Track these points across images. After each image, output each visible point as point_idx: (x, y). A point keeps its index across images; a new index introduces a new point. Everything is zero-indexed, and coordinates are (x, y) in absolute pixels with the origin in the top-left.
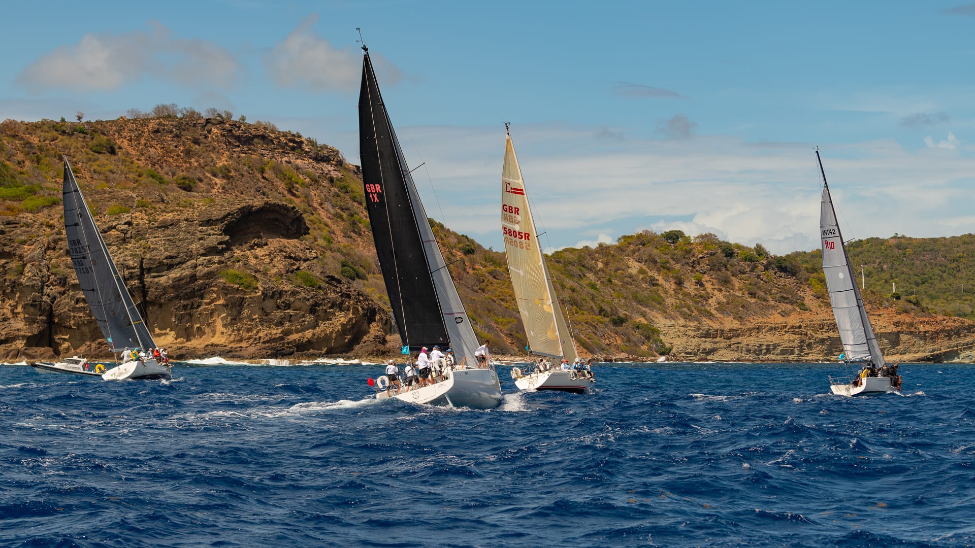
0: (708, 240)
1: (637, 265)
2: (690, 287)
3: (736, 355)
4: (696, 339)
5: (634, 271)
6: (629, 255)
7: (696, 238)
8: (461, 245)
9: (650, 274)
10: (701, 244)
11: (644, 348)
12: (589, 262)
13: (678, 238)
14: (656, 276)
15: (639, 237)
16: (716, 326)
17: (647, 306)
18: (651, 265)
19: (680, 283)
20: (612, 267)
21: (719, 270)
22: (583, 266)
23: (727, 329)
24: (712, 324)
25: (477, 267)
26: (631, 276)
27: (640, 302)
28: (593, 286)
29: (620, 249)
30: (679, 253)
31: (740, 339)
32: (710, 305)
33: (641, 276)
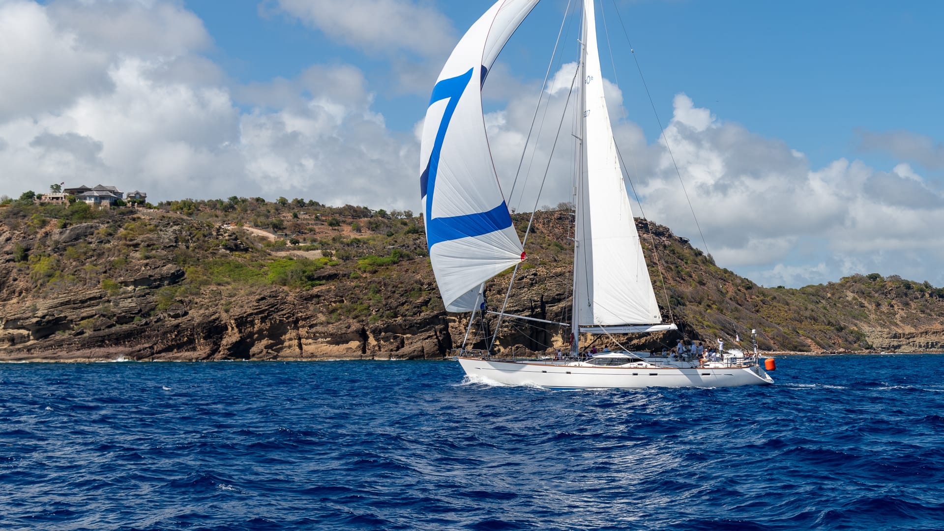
0: (895, 279)
1: (852, 294)
2: (884, 308)
3: (913, 349)
4: (888, 339)
5: (849, 299)
6: (846, 289)
7: (887, 278)
8: (744, 284)
9: (859, 300)
10: (890, 281)
11: (856, 345)
12: (821, 293)
13: (876, 278)
14: (863, 301)
15: (853, 277)
16: (900, 331)
17: (858, 320)
18: (861, 295)
19: (878, 305)
20: (837, 296)
21: (902, 297)
22: (819, 296)
23: (907, 333)
24: (897, 330)
25: (753, 297)
26: (848, 301)
27: (854, 317)
28: (825, 308)
29: (842, 285)
30: (877, 287)
31: (915, 339)
32: (896, 318)
33: (854, 302)
